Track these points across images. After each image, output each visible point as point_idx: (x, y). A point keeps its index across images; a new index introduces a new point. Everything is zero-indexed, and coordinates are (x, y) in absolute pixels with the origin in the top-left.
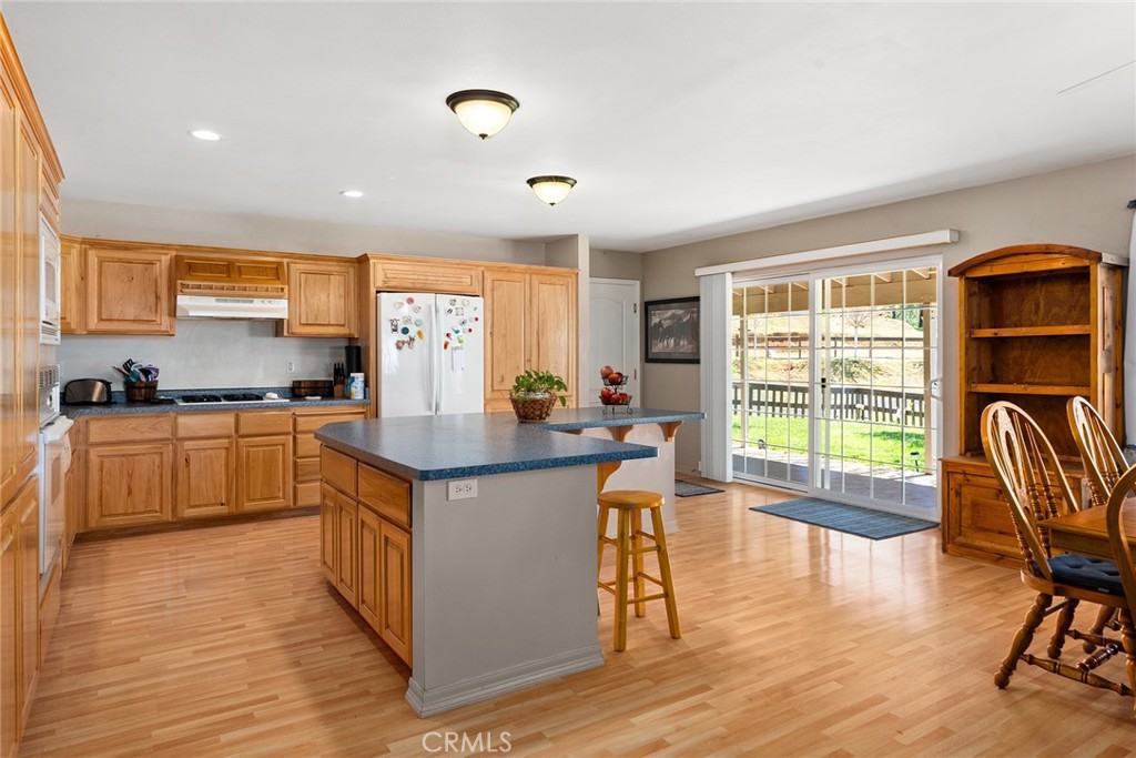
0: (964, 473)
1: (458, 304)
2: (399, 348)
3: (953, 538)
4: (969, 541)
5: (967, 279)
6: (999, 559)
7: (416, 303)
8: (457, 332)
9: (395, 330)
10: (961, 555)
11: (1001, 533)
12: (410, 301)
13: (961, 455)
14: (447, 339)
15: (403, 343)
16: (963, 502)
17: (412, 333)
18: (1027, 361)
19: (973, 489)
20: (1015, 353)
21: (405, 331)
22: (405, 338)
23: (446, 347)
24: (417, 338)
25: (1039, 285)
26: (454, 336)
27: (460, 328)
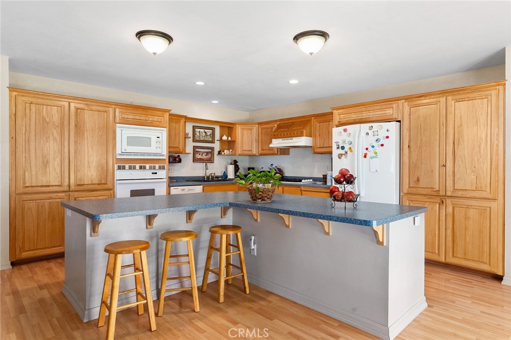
1: (374, 129)
2: (340, 158)
7: (349, 131)
8: (373, 147)
9: (338, 148)
12: (345, 130)
14: (366, 151)
15: (342, 155)
17: (346, 149)
21: (343, 148)
22: (343, 152)
23: (365, 156)
24: (349, 152)
26: (370, 148)
27: (375, 144)
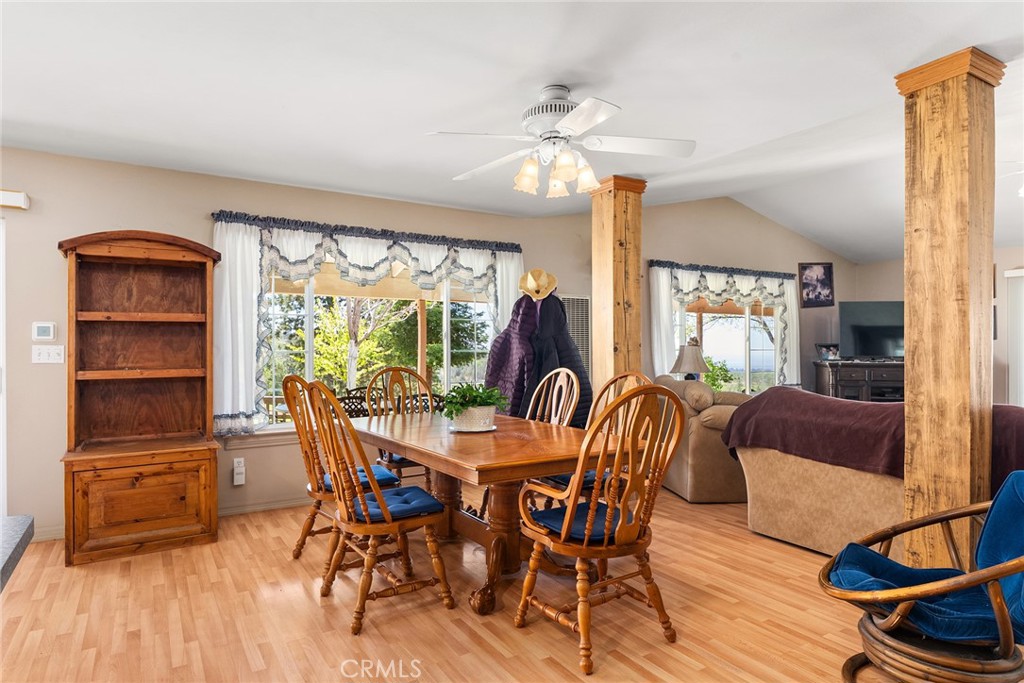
0: (95, 469)
3: (81, 545)
4: (102, 542)
5: (79, 256)
6: (139, 547)
10: (92, 561)
11: (137, 521)
13: (69, 451)
16: (91, 501)
18: (119, 346)
19: (104, 485)
20: (106, 338)
25: (131, 273)
